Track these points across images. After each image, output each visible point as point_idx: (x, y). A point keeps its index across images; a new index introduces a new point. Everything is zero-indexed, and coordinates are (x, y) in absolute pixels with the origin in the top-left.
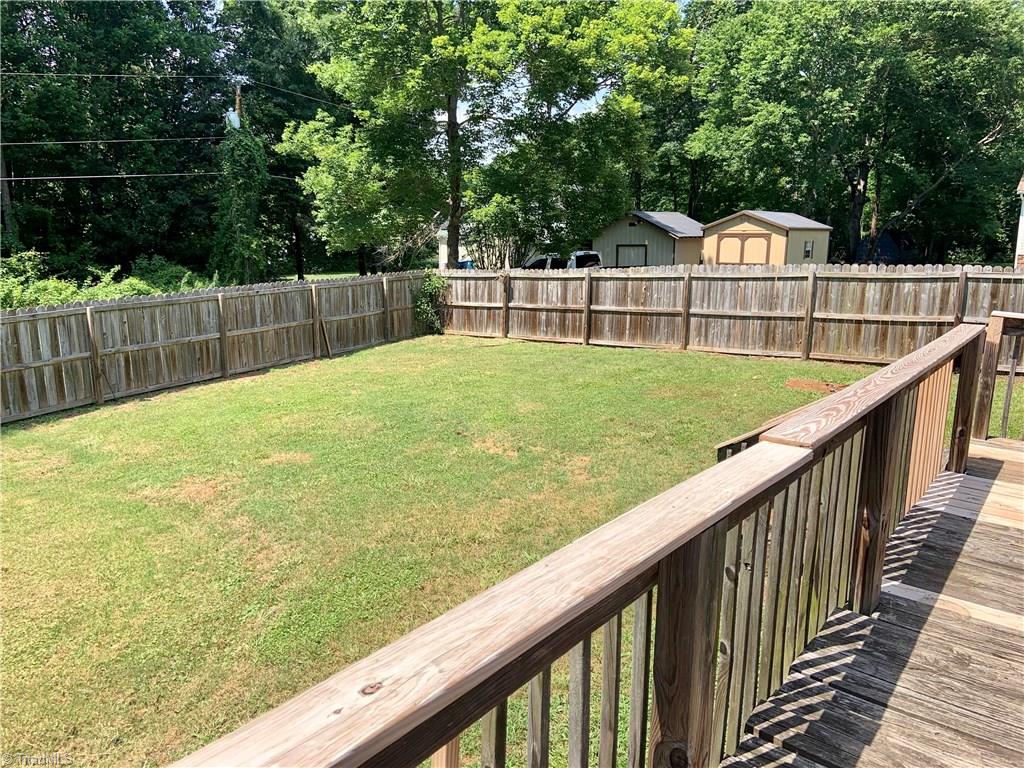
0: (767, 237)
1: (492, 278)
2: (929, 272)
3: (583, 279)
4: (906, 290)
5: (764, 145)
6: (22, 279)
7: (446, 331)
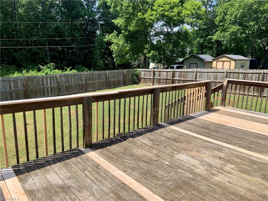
0: (230, 62)
1: (150, 71)
2: (255, 71)
3: (171, 72)
4: (249, 76)
5: (232, 37)
6: (50, 69)
7: (140, 84)
